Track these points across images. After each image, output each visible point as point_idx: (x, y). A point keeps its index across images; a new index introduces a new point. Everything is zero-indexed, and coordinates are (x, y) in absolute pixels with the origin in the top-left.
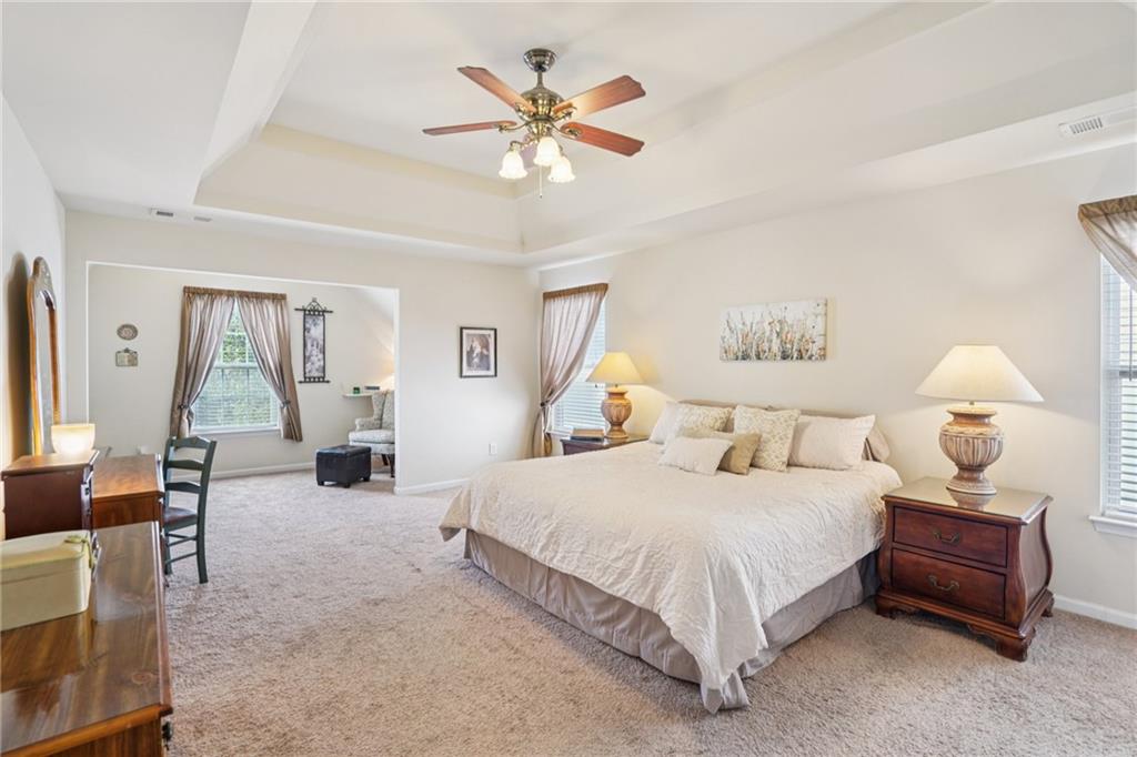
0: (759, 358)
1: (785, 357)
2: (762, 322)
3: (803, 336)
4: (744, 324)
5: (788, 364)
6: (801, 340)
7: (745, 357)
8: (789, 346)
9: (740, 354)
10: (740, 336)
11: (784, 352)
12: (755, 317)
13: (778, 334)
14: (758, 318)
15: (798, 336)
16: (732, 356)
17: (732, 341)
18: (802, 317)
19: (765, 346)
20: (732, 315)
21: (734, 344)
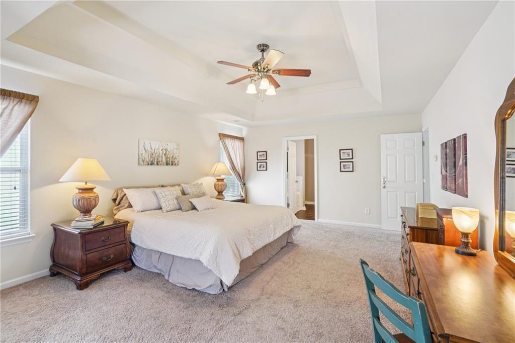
0: (158, 164)
1: (167, 164)
2: (159, 149)
3: (173, 156)
4: (151, 148)
5: (168, 167)
6: (172, 158)
7: (152, 164)
8: (168, 160)
9: (150, 162)
10: (150, 154)
11: (167, 162)
12: (157, 146)
13: (165, 155)
14: (157, 147)
15: (171, 156)
16: (146, 163)
17: (146, 156)
18: (172, 149)
19: (160, 159)
20: (146, 143)
21: (146, 157)
